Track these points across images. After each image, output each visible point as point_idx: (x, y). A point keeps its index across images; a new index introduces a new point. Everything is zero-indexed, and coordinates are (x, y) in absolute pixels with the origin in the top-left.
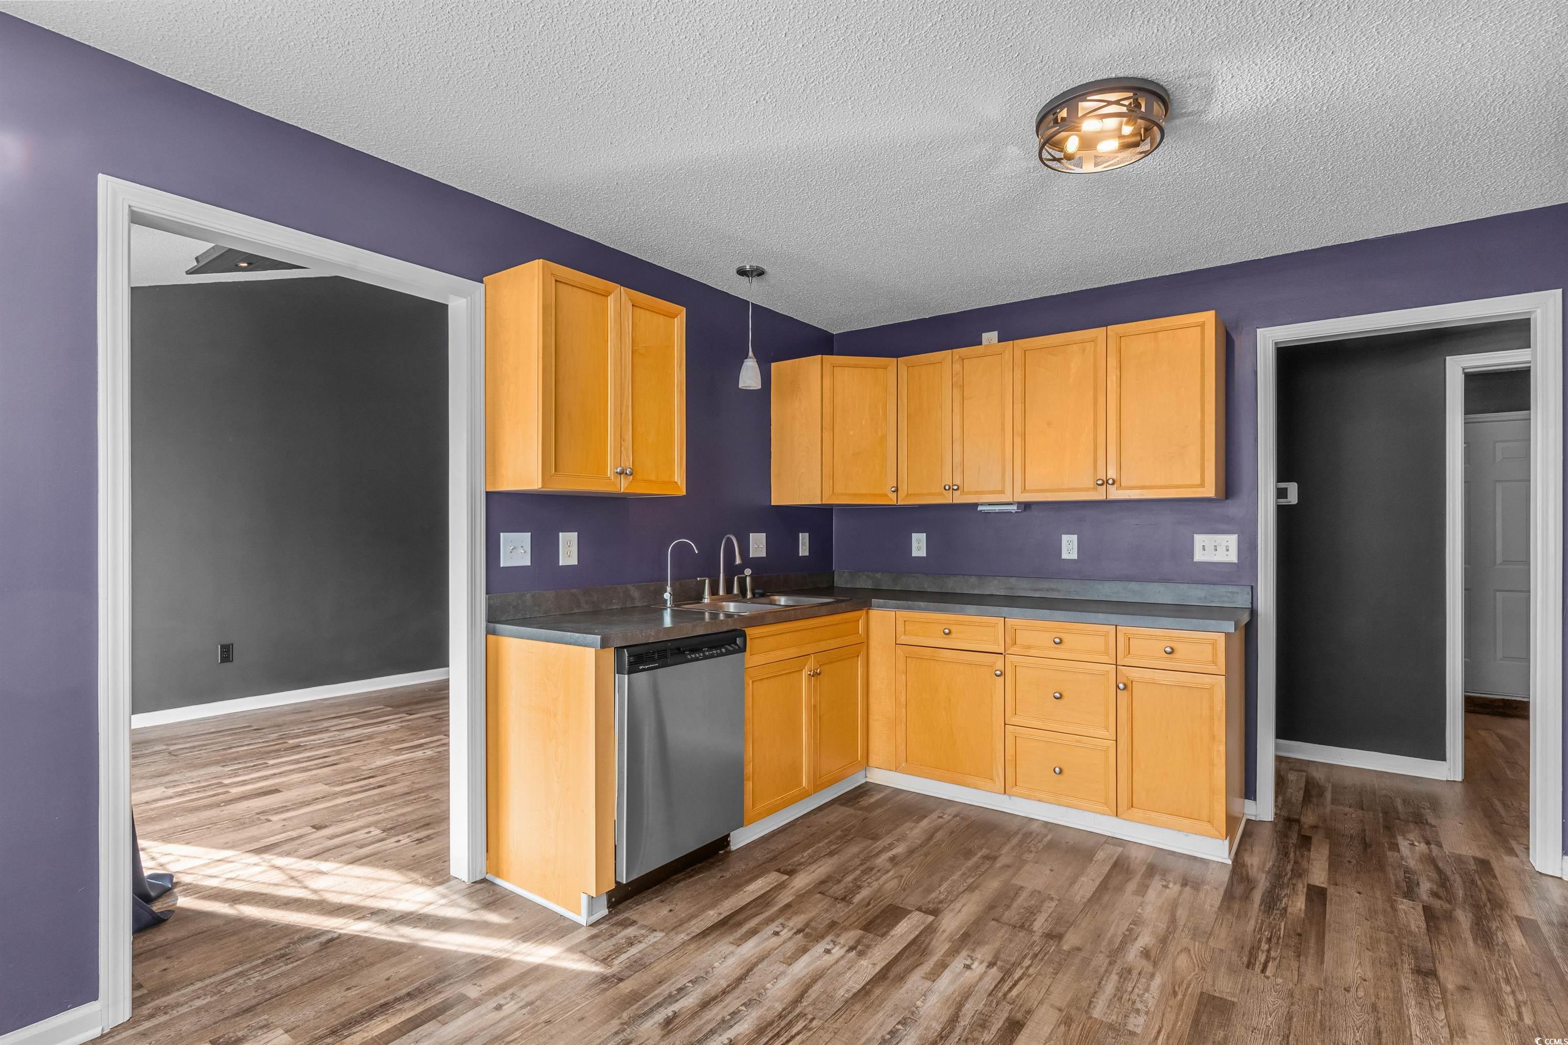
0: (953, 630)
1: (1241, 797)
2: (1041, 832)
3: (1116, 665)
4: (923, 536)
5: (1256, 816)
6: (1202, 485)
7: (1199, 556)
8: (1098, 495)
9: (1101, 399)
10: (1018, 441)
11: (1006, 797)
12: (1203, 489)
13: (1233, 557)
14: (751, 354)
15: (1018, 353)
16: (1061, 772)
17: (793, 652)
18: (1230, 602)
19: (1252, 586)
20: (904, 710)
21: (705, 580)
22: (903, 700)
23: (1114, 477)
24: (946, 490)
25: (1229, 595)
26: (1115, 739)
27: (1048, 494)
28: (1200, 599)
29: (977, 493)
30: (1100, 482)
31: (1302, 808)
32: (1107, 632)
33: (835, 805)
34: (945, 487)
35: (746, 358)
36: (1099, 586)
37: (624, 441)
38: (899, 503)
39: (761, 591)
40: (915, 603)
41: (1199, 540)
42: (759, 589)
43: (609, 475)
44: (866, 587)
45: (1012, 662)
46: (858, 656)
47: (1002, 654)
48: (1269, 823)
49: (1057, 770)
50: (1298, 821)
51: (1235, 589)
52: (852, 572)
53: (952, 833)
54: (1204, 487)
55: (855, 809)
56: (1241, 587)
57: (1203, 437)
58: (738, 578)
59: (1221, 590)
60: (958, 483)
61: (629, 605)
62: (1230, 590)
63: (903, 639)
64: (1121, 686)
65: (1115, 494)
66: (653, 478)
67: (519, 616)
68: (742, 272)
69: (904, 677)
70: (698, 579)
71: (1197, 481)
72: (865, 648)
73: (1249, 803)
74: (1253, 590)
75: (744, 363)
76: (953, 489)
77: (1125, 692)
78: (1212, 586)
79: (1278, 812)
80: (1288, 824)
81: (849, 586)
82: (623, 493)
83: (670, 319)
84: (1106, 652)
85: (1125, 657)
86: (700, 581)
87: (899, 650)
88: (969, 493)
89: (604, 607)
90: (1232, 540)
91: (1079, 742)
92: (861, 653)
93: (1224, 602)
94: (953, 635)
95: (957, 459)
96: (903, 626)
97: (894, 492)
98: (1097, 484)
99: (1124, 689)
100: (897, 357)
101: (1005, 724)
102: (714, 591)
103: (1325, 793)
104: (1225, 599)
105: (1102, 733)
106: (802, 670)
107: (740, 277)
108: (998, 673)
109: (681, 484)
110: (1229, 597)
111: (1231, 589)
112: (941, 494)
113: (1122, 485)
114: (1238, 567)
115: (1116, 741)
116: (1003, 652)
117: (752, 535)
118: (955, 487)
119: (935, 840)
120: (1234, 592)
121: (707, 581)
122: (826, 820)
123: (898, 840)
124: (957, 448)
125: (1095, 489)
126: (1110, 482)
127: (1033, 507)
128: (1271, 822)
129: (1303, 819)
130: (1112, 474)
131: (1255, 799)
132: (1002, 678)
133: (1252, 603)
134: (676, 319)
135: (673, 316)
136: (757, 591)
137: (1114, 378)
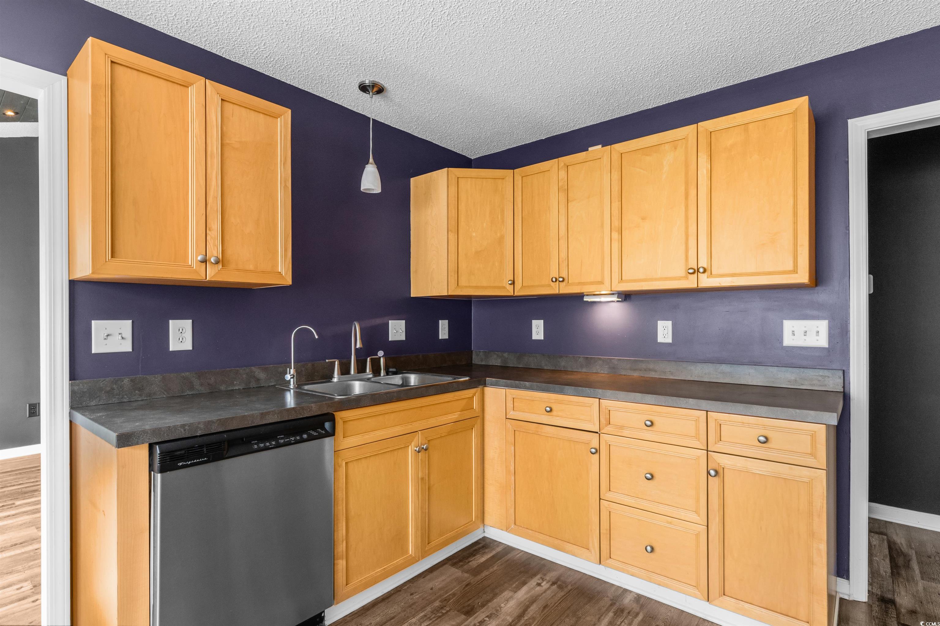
0: (554, 408)
1: (835, 576)
2: (633, 608)
3: (707, 451)
4: (541, 323)
5: (849, 596)
6: (795, 271)
7: (788, 341)
8: (690, 283)
9: (693, 192)
10: (615, 235)
11: (601, 566)
12: (796, 275)
13: (822, 341)
14: (371, 160)
15: (616, 156)
16: (653, 549)
17: (398, 430)
18: (820, 386)
19: (844, 371)
20: (513, 478)
21: (335, 361)
22: (512, 468)
23: (705, 266)
24: (553, 281)
25: (820, 378)
26: (706, 525)
27: (643, 283)
28: (789, 381)
29: (580, 284)
30: (691, 271)
31: (893, 583)
32: (699, 417)
33: (446, 565)
34: (552, 279)
35: (367, 164)
36: (692, 368)
37: (210, 230)
38: (516, 294)
39: (394, 370)
40: (522, 382)
41: (789, 326)
42: (392, 368)
43: (190, 263)
44: (496, 364)
45: (606, 441)
46: (472, 429)
47: (597, 433)
48: (864, 604)
49: (649, 549)
50: (892, 602)
51: (826, 373)
52: (486, 352)
53: (545, 607)
54: (797, 273)
55: (463, 571)
56: (833, 371)
57: (795, 223)
58: (371, 359)
59: (811, 373)
60: (564, 276)
61: (253, 384)
62: (821, 374)
63: (512, 414)
64: (712, 473)
65: (706, 282)
66: (251, 267)
67: (115, 400)
68: (363, 88)
69: (513, 448)
70: (327, 361)
71: (790, 267)
72: (479, 421)
73: (841, 581)
74: (845, 374)
75: (365, 169)
76: (559, 281)
77: (716, 479)
78: (802, 370)
79: (870, 589)
80: (883, 606)
81: (483, 363)
82: (210, 282)
83: (271, 119)
84: (697, 437)
85: (716, 444)
86: (328, 362)
87: (509, 423)
88: (573, 284)
89: (223, 388)
90: (823, 326)
91: (671, 523)
92: (476, 426)
93: (814, 385)
94: (554, 413)
95: (563, 255)
96: (512, 402)
97: (510, 284)
98: (689, 273)
99: (715, 476)
100: (513, 168)
101: (600, 499)
102: (345, 371)
103: (911, 562)
104: (815, 382)
105: (693, 517)
106: (409, 446)
107: (361, 92)
108: (593, 450)
109: (286, 274)
110: (819, 381)
111: (821, 372)
112: (549, 286)
113: (713, 273)
114: (829, 351)
115: (708, 526)
116: (598, 431)
117: (391, 323)
118: (561, 279)
119: (526, 618)
120: (825, 376)
121: (336, 362)
122: (431, 585)
123: (489, 617)
124: (563, 243)
125: (686, 278)
126: (701, 270)
127: (632, 296)
128: (865, 602)
129: (898, 600)
130: (703, 263)
131: (848, 578)
132: (597, 456)
133: (844, 387)
134: (279, 119)
135: (275, 117)
136: (391, 370)
137: (705, 172)
